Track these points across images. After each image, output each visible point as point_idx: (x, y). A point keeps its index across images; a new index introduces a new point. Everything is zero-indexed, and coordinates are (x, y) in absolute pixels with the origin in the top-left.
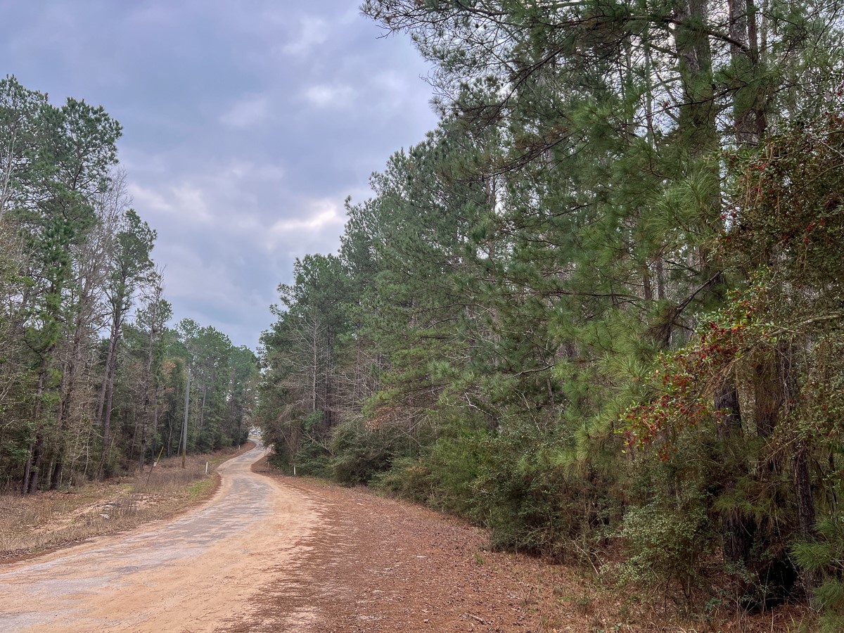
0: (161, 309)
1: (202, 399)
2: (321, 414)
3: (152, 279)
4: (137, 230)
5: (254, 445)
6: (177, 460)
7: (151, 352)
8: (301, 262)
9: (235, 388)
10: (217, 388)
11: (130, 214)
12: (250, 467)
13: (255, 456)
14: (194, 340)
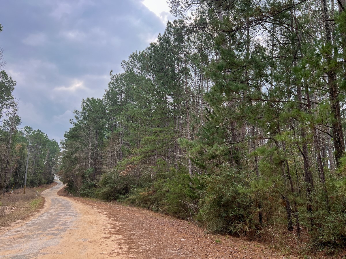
0: (16, 120)
1: (33, 162)
2: (93, 169)
3: (13, 105)
4: (6, 80)
5: (56, 183)
6: (21, 190)
7: (11, 139)
8: (85, 101)
9: (49, 158)
10: (41, 158)
11: (3, 73)
12: (57, 193)
13: (58, 188)
14: (30, 136)
